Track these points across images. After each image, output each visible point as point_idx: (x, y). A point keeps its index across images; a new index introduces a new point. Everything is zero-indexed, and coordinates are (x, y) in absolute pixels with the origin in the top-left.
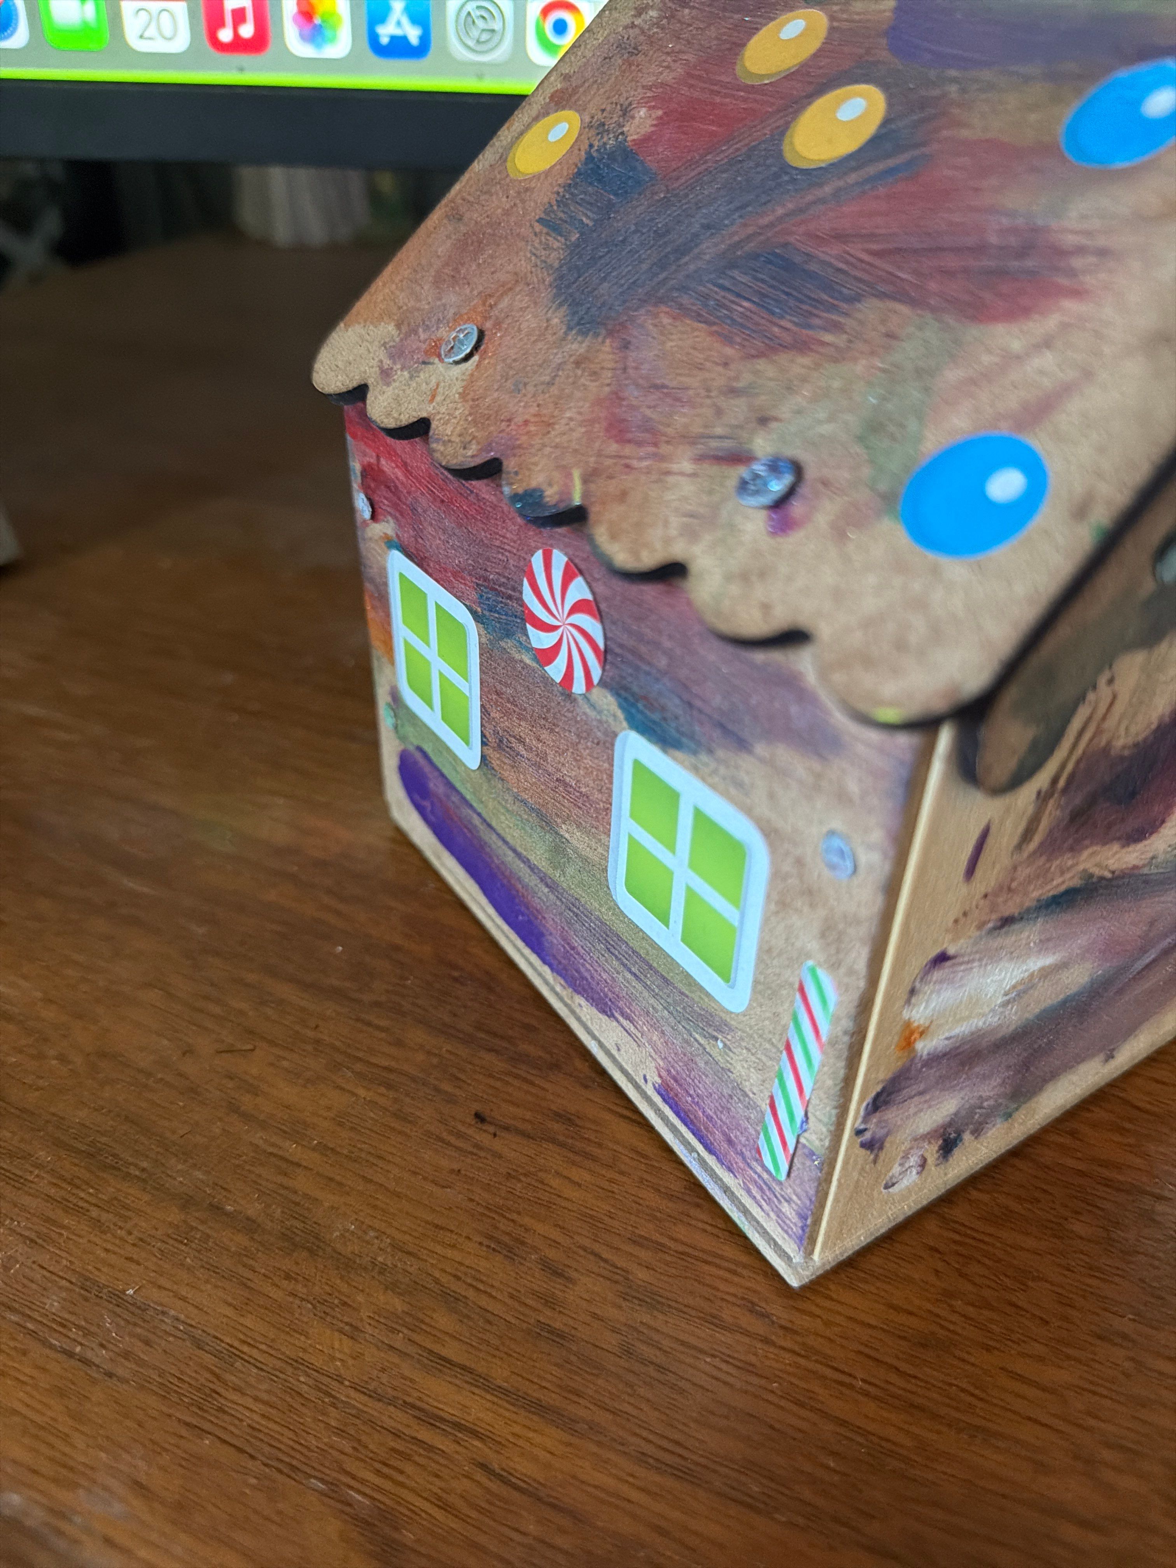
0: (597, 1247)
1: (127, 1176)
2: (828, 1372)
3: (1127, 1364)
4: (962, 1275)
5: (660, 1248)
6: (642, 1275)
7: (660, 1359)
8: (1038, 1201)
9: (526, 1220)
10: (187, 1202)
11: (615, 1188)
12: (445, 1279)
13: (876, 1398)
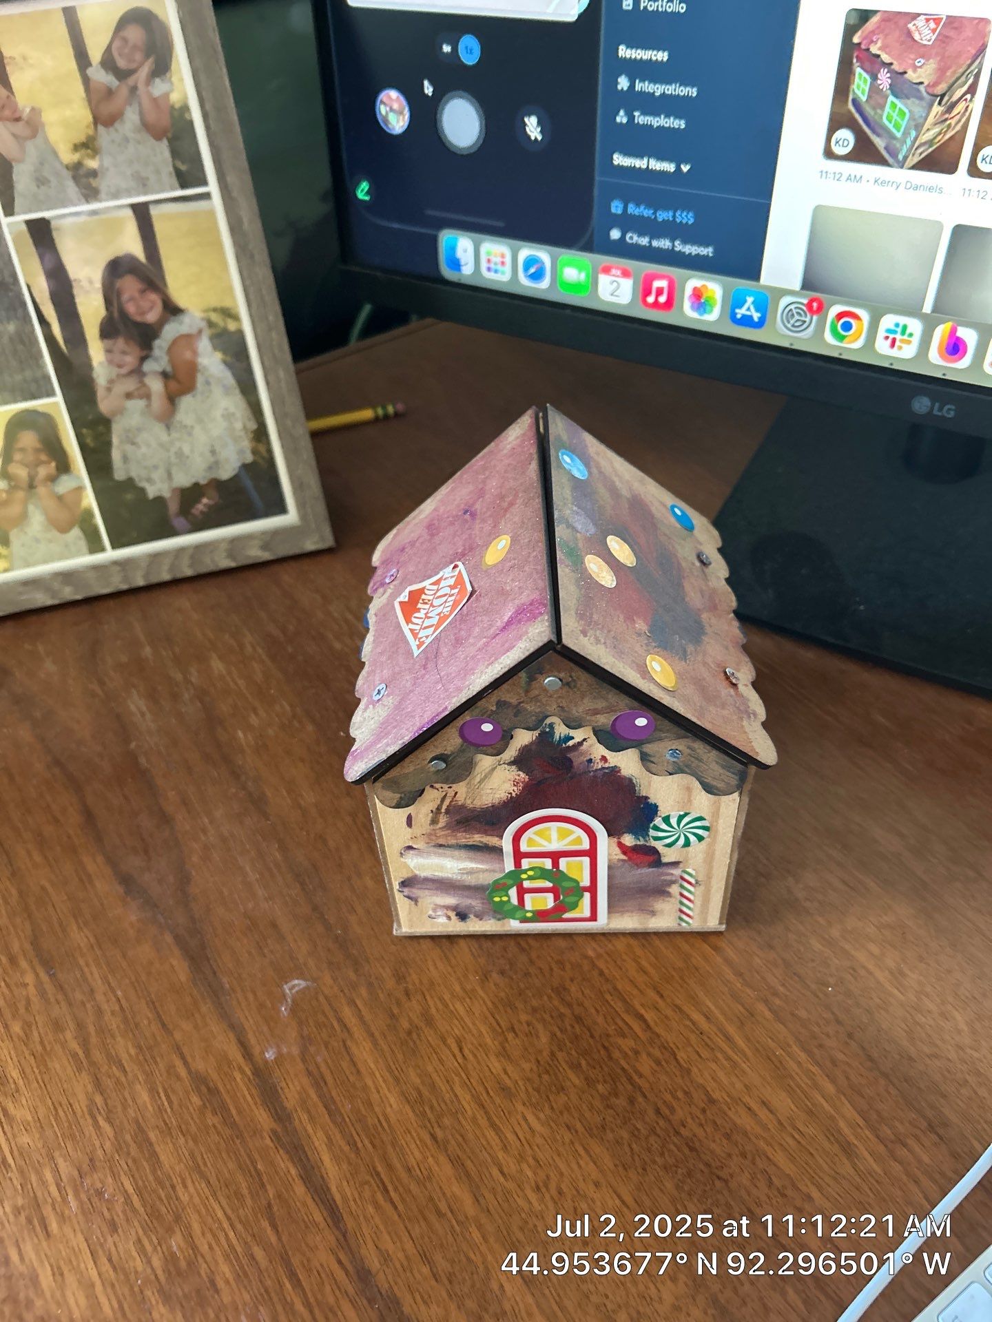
0: (426, 993)
1: (303, 889)
2: (465, 1077)
3: (567, 1140)
4: (540, 1076)
5: (446, 1006)
6: (433, 1011)
7: (418, 1042)
8: (595, 1068)
9: (411, 971)
10: (315, 908)
11: (448, 976)
12: (373, 977)
13: (473, 1096)
